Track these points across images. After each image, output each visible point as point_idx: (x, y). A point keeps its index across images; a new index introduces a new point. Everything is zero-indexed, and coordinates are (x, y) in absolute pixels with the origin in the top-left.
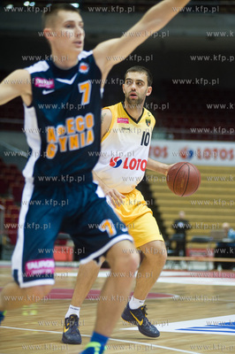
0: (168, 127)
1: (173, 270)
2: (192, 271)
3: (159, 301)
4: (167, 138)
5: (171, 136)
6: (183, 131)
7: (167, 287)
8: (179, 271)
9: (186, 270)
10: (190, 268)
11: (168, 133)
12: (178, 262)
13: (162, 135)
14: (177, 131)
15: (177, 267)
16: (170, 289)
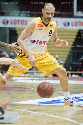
0: (27, 11)
1: (30, 77)
2: (39, 77)
3: (24, 91)
4: (27, 16)
5: (29, 15)
6: (34, 13)
7: (28, 84)
8: (33, 77)
9: (36, 77)
10: (38, 76)
11: (27, 14)
12: (33, 73)
13: (25, 15)
14: (32, 13)
15: (32, 75)
16: (29, 85)
